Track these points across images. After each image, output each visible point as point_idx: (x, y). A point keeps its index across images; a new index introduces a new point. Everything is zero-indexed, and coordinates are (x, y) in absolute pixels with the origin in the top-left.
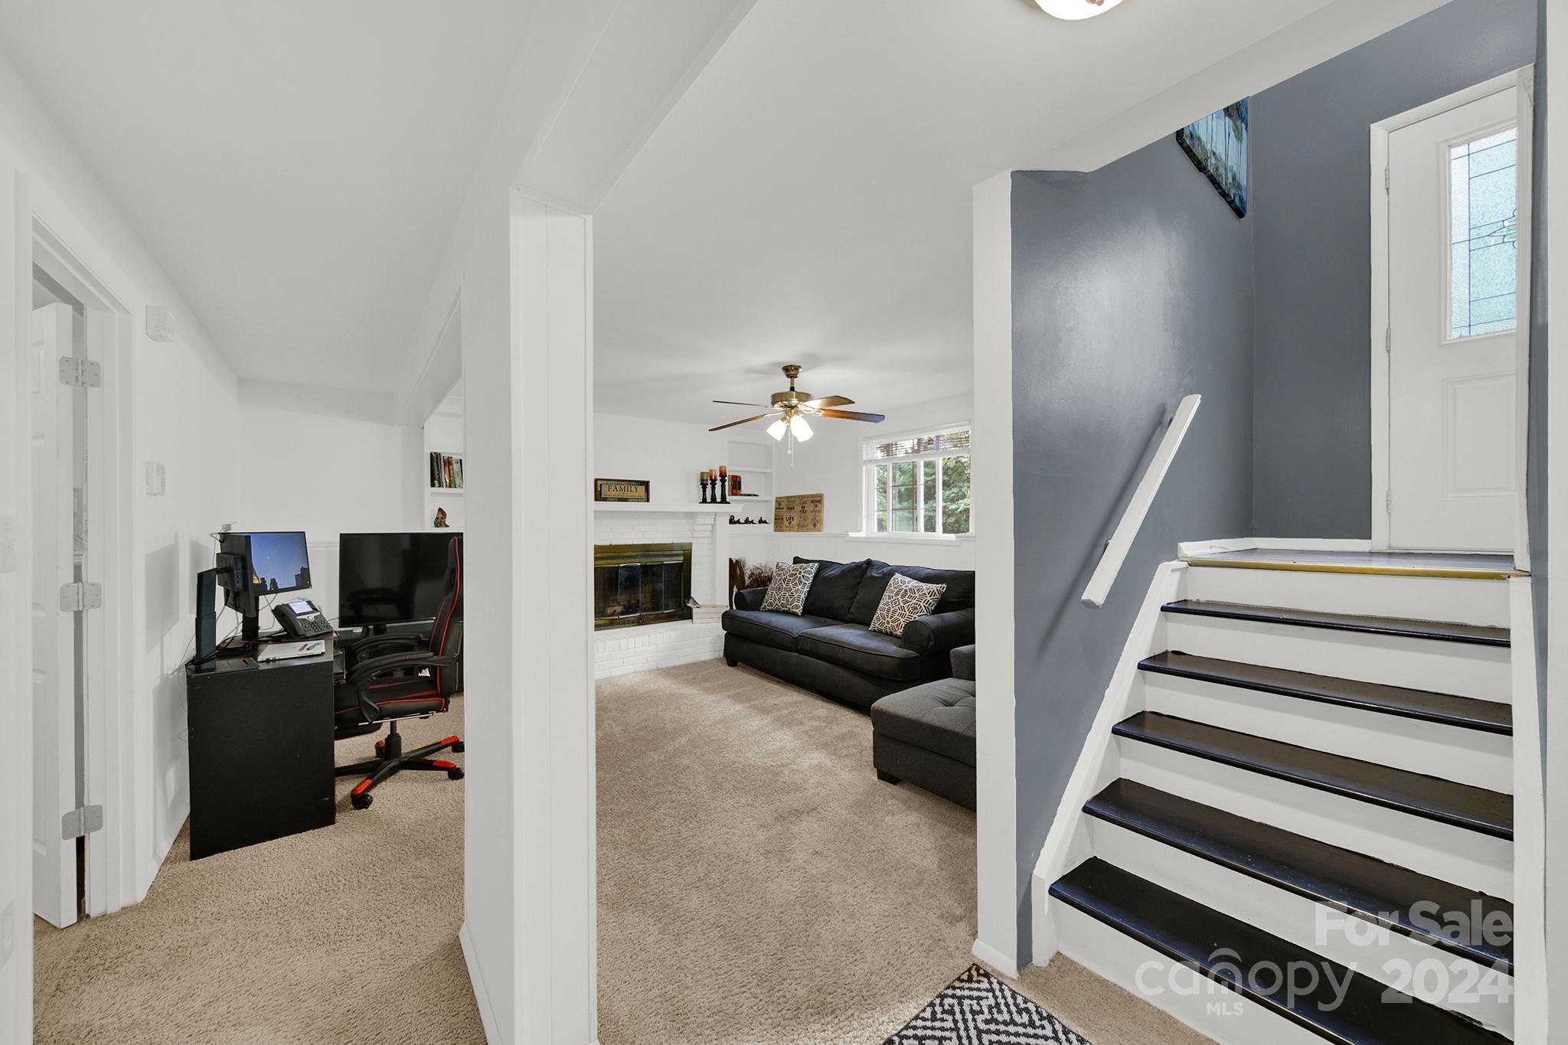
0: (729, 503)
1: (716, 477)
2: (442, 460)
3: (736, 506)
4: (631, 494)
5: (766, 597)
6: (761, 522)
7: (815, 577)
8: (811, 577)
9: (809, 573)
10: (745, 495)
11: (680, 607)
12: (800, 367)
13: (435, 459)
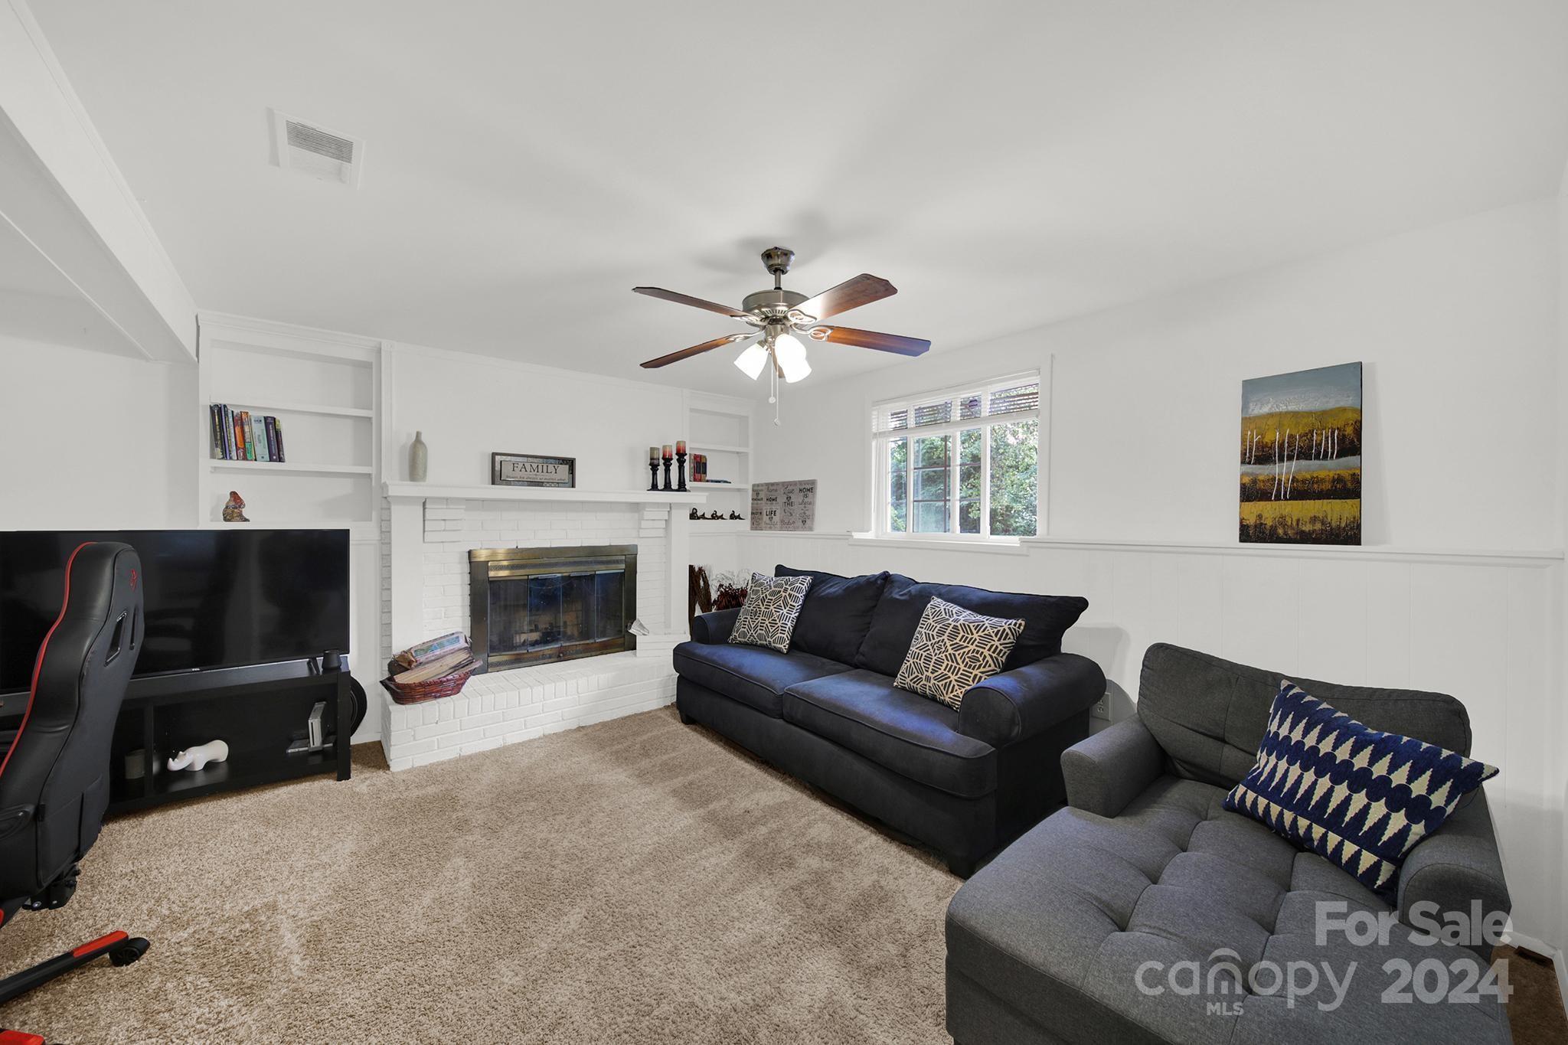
0: (690, 491)
1: (671, 455)
2: (230, 415)
3: (697, 496)
4: (548, 476)
5: (737, 624)
6: (733, 517)
7: (807, 596)
8: (801, 596)
9: (799, 590)
10: (712, 481)
11: (621, 631)
12: (792, 253)
13: (218, 412)
